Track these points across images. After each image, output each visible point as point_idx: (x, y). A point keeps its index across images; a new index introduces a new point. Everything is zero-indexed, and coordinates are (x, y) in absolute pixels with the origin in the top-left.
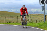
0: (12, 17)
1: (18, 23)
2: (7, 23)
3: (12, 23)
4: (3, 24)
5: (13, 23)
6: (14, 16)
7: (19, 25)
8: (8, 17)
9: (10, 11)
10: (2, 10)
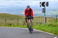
0: (12, 19)
1: (19, 25)
2: (8, 25)
3: (12, 26)
4: (4, 26)
5: (14, 25)
6: (14, 19)
7: (20, 27)
8: (9, 19)
9: (11, 14)
10: (3, 13)
